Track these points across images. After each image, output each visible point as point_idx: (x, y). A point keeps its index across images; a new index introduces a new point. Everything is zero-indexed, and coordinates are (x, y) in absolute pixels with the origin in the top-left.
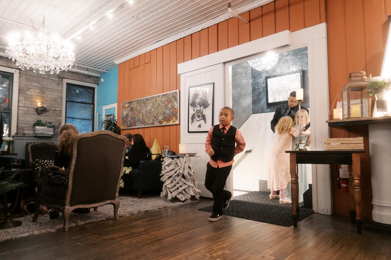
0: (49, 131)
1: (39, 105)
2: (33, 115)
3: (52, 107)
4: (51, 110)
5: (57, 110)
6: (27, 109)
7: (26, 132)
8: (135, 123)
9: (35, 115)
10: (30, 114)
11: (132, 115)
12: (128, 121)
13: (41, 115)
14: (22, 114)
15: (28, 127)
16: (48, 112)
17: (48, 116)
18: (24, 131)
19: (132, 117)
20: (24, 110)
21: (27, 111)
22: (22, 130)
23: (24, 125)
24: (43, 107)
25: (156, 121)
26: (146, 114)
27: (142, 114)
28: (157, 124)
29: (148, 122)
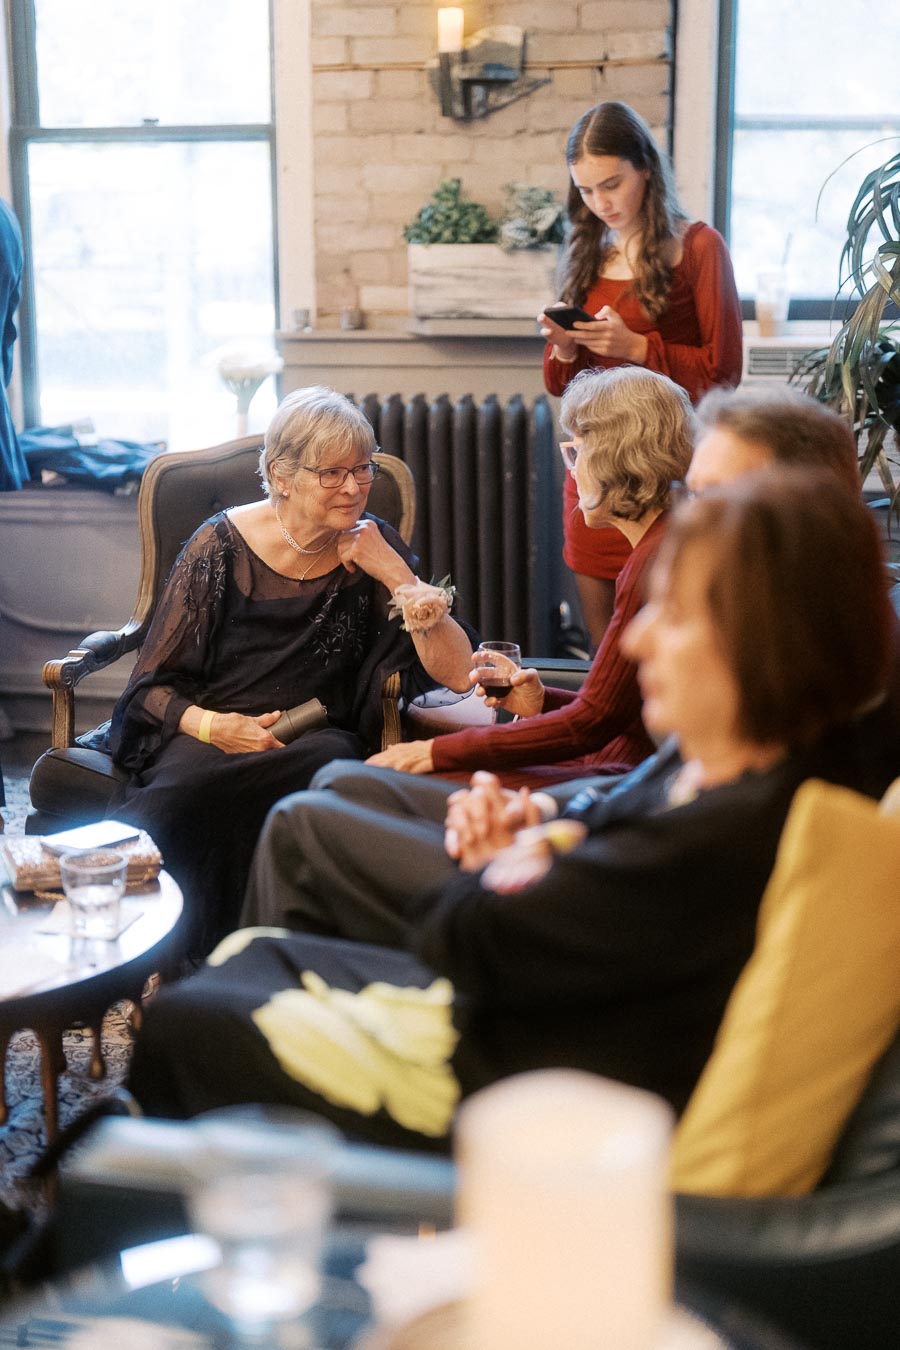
0: (516, 284)
1: (450, 28)
2: (420, 132)
3: (577, 30)
4: (563, 66)
5: (620, 64)
6: (375, 82)
7: (372, 298)
9: (434, 131)
10: (399, 131)
13: (480, 128)
14: (333, 134)
15: (383, 251)
16: (543, 91)
17: (540, 133)
18: (357, 289)
20: (348, 103)
21: (372, 98)
22: (340, 280)
23: (353, 240)
24: (486, 45)
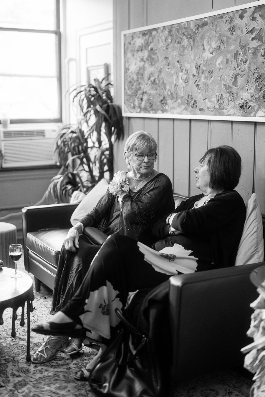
8: (163, 101)
11: (153, 75)
12: (143, 93)
19: (155, 82)
25: (232, 104)
26: (195, 74)
27: (183, 73)
28: (234, 115)
29: (203, 102)
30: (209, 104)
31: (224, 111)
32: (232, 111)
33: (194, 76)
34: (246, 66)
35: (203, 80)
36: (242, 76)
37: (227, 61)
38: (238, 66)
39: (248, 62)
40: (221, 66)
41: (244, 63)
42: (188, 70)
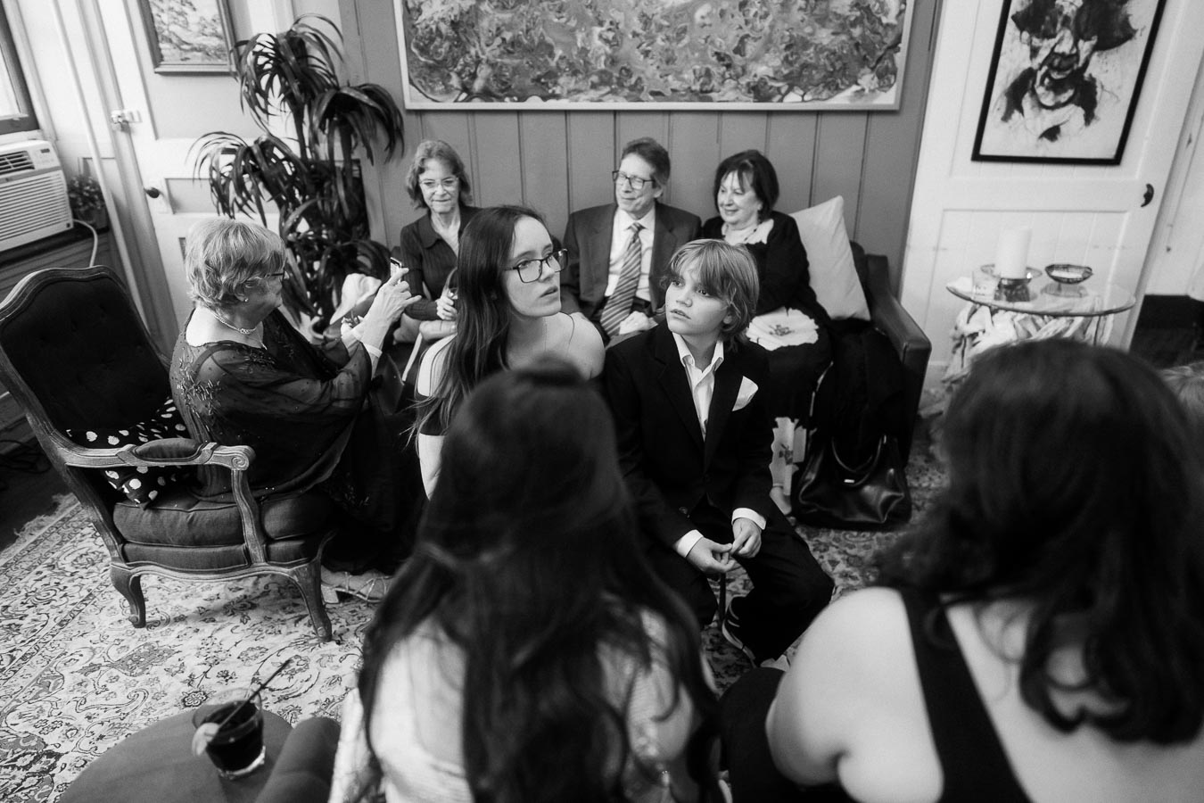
8: (545, 79)
11: (510, 27)
12: (478, 62)
19: (515, 43)
25: (730, 83)
26: (639, 31)
27: (604, 29)
28: (737, 100)
29: (662, 80)
30: (676, 85)
31: (713, 95)
32: (731, 95)
33: (635, 34)
34: (767, 23)
35: (659, 42)
36: (755, 40)
37: (722, 13)
38: (747, 22)
39: (770, 18)
40: (707, 21)
41: (761, 18)
42: (618, 24)
